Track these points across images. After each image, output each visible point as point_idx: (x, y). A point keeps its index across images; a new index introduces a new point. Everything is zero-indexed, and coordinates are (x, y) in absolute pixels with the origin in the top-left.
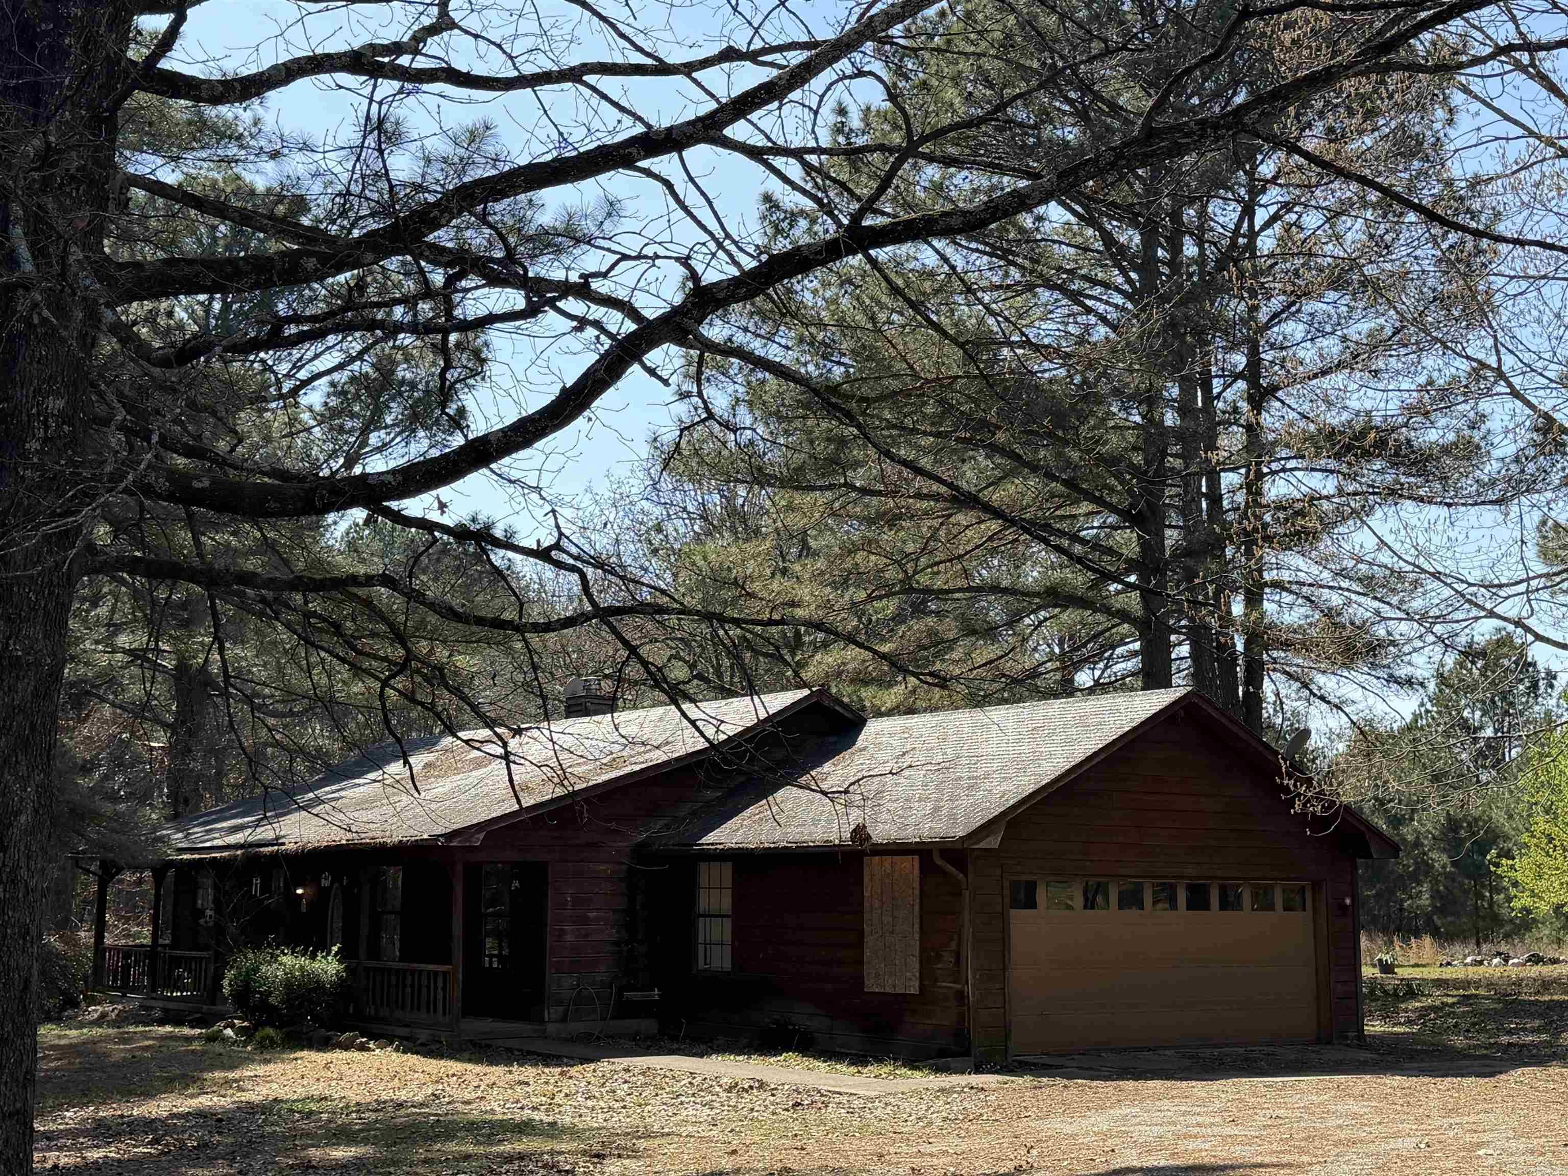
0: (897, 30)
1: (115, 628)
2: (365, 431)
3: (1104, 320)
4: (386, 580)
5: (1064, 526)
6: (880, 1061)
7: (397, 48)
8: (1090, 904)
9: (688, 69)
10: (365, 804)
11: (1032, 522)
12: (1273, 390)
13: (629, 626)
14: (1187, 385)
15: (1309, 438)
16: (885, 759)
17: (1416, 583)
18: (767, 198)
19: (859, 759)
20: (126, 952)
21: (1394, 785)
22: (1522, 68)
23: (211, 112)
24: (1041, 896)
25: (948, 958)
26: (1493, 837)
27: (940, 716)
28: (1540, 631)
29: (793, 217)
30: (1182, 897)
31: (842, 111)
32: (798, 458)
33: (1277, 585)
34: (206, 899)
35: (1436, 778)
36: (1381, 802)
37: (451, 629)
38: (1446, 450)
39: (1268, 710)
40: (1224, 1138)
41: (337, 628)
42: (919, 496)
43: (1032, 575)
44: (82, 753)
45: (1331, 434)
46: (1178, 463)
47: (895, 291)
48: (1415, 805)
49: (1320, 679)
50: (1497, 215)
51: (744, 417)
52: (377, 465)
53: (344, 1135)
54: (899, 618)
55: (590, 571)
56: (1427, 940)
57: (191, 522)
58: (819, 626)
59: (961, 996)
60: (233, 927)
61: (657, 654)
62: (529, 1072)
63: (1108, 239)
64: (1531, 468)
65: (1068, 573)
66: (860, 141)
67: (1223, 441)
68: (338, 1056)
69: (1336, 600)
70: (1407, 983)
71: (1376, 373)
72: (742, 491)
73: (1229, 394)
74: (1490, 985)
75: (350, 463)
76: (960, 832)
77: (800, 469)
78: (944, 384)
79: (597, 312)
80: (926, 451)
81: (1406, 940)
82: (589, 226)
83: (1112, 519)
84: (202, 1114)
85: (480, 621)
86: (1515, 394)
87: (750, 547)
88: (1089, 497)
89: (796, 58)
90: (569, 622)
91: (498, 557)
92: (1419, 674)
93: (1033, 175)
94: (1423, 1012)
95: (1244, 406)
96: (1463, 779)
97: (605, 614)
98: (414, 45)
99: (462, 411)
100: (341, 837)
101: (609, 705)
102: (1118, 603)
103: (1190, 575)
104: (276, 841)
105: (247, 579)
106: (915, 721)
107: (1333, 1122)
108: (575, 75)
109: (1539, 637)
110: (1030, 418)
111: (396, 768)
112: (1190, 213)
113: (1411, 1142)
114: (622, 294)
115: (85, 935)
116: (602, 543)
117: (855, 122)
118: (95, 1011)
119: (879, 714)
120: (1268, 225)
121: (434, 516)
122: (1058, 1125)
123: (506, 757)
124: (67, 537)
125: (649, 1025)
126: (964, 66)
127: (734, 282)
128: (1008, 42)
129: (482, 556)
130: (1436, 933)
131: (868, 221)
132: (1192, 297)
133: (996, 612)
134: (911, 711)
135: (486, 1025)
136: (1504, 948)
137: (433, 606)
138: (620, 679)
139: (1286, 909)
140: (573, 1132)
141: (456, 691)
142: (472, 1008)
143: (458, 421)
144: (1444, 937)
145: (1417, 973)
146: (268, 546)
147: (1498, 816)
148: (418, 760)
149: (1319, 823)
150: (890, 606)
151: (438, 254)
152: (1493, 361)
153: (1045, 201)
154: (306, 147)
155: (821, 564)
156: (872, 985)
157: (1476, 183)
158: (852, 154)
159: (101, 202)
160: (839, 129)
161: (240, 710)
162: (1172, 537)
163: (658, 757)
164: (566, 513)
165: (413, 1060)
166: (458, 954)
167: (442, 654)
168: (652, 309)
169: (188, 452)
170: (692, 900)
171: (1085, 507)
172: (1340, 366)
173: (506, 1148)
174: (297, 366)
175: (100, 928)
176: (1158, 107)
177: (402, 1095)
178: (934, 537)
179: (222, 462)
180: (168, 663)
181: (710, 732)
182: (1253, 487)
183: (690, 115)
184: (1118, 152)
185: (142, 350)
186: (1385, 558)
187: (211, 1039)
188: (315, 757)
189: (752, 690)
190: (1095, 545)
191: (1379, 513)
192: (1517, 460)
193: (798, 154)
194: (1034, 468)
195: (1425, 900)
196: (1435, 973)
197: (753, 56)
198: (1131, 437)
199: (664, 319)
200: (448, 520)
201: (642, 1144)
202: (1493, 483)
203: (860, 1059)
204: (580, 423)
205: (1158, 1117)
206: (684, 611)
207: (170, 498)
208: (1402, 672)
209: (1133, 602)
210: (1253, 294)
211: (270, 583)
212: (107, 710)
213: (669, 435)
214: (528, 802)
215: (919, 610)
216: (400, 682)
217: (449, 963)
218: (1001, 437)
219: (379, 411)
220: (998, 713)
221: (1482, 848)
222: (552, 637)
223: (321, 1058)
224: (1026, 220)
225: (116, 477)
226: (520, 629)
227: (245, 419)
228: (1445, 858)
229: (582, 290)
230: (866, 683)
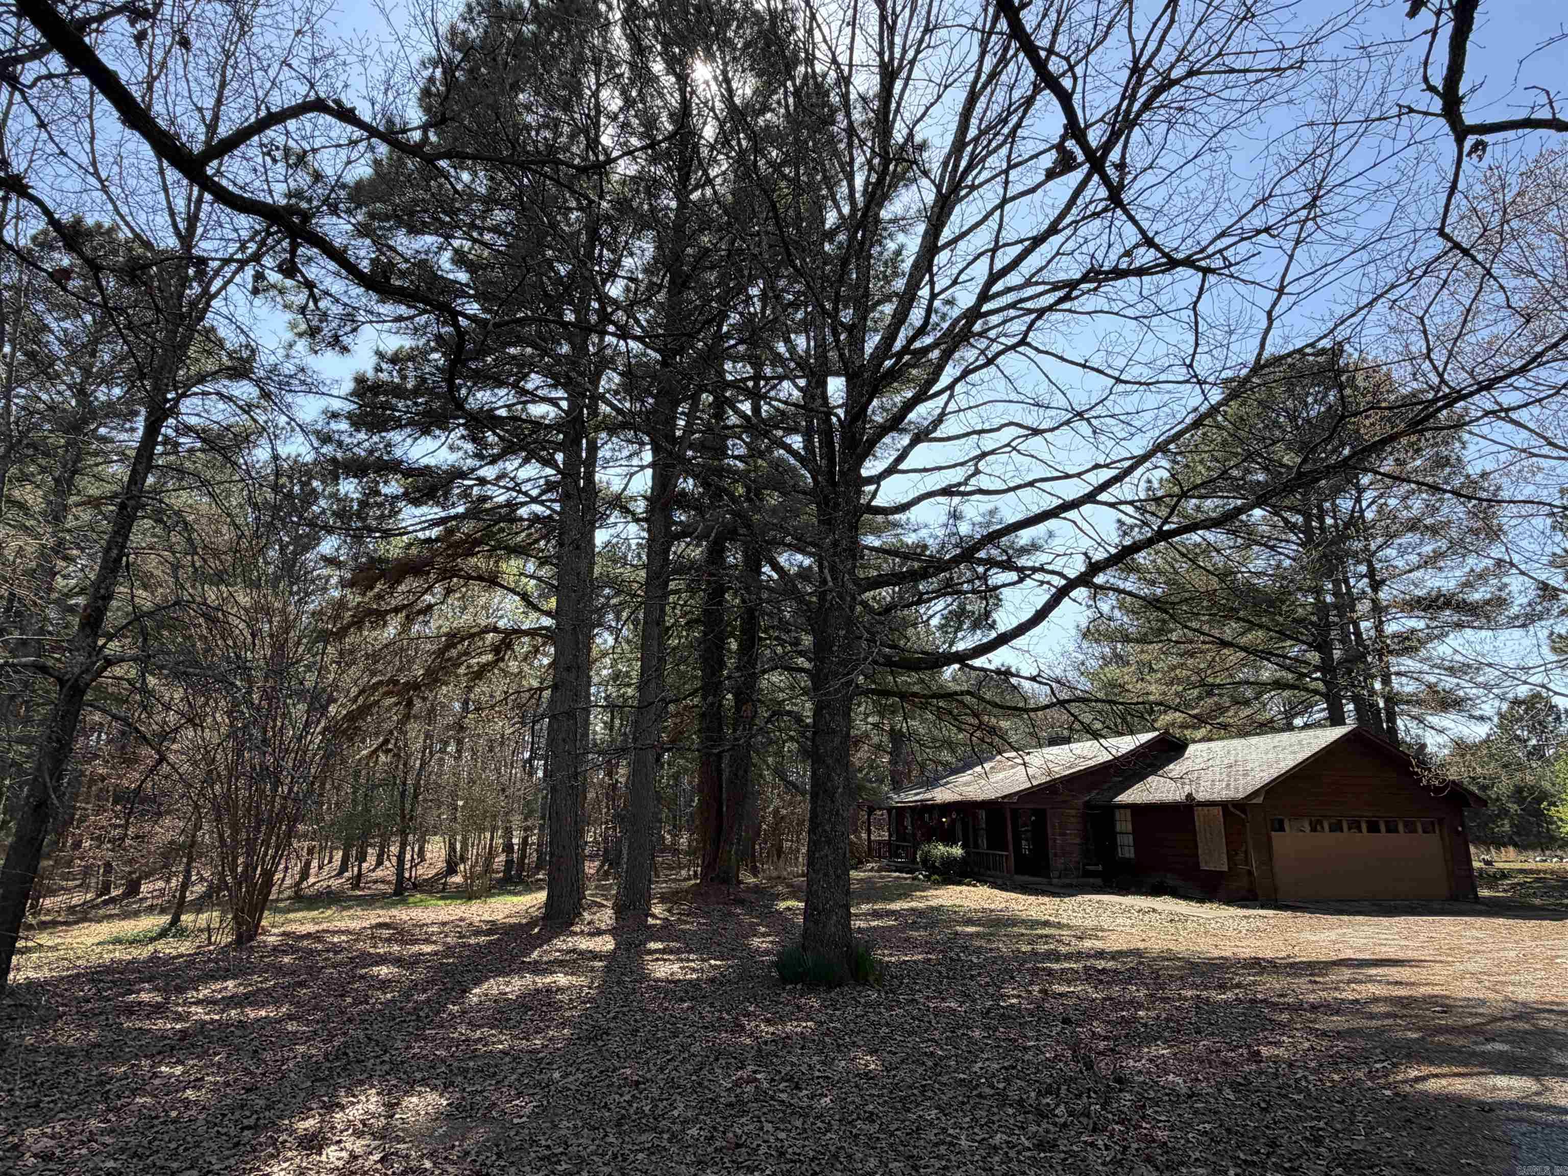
0: (1172, 446)
1: (867, 716)
2: (956, 632)
3: (1288, 557)
4: (968, 693)
5: (1279, 652)
6: (1211, 901)
7: (960, 484)
8: (1314, 830)
9: (1079, 475)
10: (966, 784)
11: (1262, 651)
12: (1383, 582)
13: (1074, 708)
14: (1336, 583)
15: (1405, 603)
16: (1199, 763)
17: (1478, 669)
18: (1119, 521)
19: (1187, 763)
20: (879, 842)
21: (1479, 770)
22: (1503, 419)
23: (891, 517)
24: (1287, 826)
25: (1241, 856)
26: (1544, 796)
27: (1226, 742)
28: (1557, 689)
29: (1132, 527)
30: (1364, 827)
31: (1149, 481)
32: (1144, 630)
33: (1398, 674)
34: (907, 822)
35: (1505, 766)
36: (1474, 779)
37: (995, 711)
38: (1487, 602)
39: (1401, 735)
40: (1402, 947)
41: (951, 713)
42: (1204, 642)
43: (1265, 675)
44: (858, 764)
45: (1419, 600)
46: (1336, 619)
47: (1183, 555)
48: (1495, 779)
49: (1429, 718)
50: (1499, 488)
51: (1117, 614)
52: (960, 646)
53: (969, 922)
54: (1200, 698)
55: (1054, 685)
56: (1511, 849)
57: (892, 673)
58: (1161, 704)
59: (1250, 873)
60: (919, 833)
61: (1087, 718)
62: (1046, 899)
63: (1286, 521)
64: (1539, 608)
65: (1284, 673)
66: (1160, 493)
67: (1359, 607)
68: (964, 888)
69: (1432, 679)
70: (1501, 871)
71: (1440, 569)
72: (1119, 646)
73: (1360, 585)
74: (1552, 872)
75: (950, 646)
76: (1241, 795)
77: (1146, 634)
78: (1211, 594)
79: (1048, 577)
80: (1205, 622)
81: (1498, 849)
82: (1041, 542)
83: (1304, 647)
84: (913, 909)
85: (1009, 708)
86: (1522, 573)
87: (1125, 670)
88: (1290, 638)
89: (1127, 464)
90: (1047, 707)
91: (1014, 680)
92: (1487, 714)
93: (1243, 497)
94: (1513, 886)
95: (1369, 590)
96: (1521, 767)
97: (1062, 703)
98: (966, 482)
99: (994, 622)
100: (958, 798)
101: (1067, 741)
102: (1313, 685)
103: (1350, 671)
104: (932, 799)
105: (915, 695)
106: (1212, 744)
107: (1463, 941)
108: (1031, 484)
109: (1556, 693)
110: (1255, 605)
111: (978, 769)
112: (1327, 505)
113: (1513, 954)
114: (1057, 569)
115: (864, 836)
116: (1058, 672)
117: (1156, 485)
118: (870, 866)
119: (1194, 742)
120: (1369, 506)
121: (987, 666)
122: (1307, 935)
123: (1024, 764)
124: (849, 683)
125: (1098, 881)
126: (1205, 456)
127: (1107, 560)
128: (1224, 443)
129: (1007, 681)
130: (1515, 845)
131: (1166, 528)
132: (1332, 543)
133: (1249, 693)
134: (1210, 740)
135: (1026, 878)
136: (1559, 853)
137: (989, 703)
138: (1070, 729)
139: (1424, 832)
140: (1068, 927)
141: (1001, 737)
142: (1019, 871)
143: (992, 626)
144: (1521, 847)
145: (1507, 866)
146: (922, 681)
147: (1546, 785)
148: (987, 766)
149: (1437, 790)
150: (1196, 692)
151: (980, 561)
152: (1507, 558)
153: (1252, 507)
154: (926, 526)
155: (1159, 675)
156: (1204, 867)
157: (1484, 475)
158: (1158, 500)
159: (854, 559)
160: (1149, 489)
161: (916, 747)
162: (1337, 654)
163: (1091, 763)
164: (1040, 660)
165: (996, 892)
166: (1011, 847)
167: (994, 721)
168: (1072, 574)
169: (890, 647)
170: (1114, 826)
171: (1289, 643)
172: (1419, 567)
173: (1039, 932)
174: (928, 609)
175: (869, 833)
176: (1304, 461)
177: (993, 907)
178: (1213, 660)
179: (903, 650)
180: (887, 728)
181: (1114, 752)
182: (1379, 628)
183: (1081, 494)
184: (1285, 485)
185: (871, 610)
186: (1458, 658)
187: (914, 879)
188: (946, 765)
189: (1132, 733)
190: (1296, 659)
191: (1452, 636)
192: (1530, 605)
193: (1131, 503)
194: (1261, 626)
195: (1507, 828)
196: (1518, 866)
197: (1107, 466)
198: (1309, 608)
199: (1077, 578)
200: (992, 667)
201: (1100, 934)
202: (1517, 617)
203: (1201, 901)
204: (1044, 623)
205: (1362, 934)
206: (1097, 700)
207: (884, 665)
208: (1477, 713)
209: (1321, 686)
210: (1366, 539)
211: (924, 696)
212: (866, 747)
213: (1084, 624)
214: (1035, 783)
215: (1210, 694)
216: (978, 734)
217: (1007, 850)
218: (1242, 614)
219: (961, 623)
220: (1254, 740)
221: (1539, 801)
222: (1040, 713)
223: (958, 888)
224: (1244, 517)
225: (866, 659)
226: (1026, 710)
227: (910, 631)
228: (1516, 807)
229: (1041, 569)
230: (1187, 728)
